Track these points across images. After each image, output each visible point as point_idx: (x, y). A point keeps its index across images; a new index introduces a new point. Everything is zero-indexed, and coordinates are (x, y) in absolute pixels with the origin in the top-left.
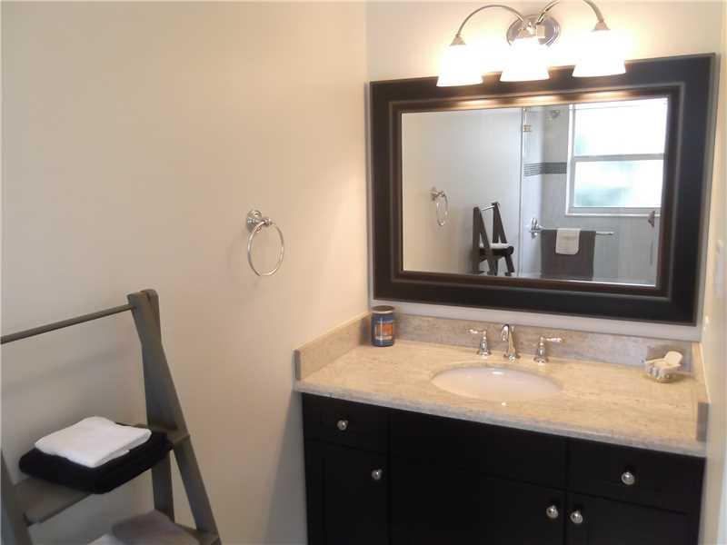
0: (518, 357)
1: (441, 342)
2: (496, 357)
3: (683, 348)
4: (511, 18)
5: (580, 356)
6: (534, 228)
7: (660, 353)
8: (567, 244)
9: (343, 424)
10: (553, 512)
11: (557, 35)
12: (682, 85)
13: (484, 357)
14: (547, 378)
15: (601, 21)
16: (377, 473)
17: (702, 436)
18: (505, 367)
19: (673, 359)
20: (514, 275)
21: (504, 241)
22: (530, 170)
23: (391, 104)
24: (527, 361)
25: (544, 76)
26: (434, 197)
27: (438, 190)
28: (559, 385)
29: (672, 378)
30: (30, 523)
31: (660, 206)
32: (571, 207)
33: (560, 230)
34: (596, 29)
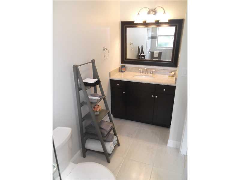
0: (147, 74)
1: (133, 72)
2: (144, 74)
3: (175, 71)
4: (148, 10)
5: (158, 73)
6: (149, 51)
7: (171, 72)
8: (156, 55)
9: (118, 84)
10: (153, 96)
11: (157, 13)
12: (178, 24)
13: (141, 74)
14: (152, 77)
15: (165, 12)
16: (124, 92)
17: (175, 83)
18: (145, 75)
19: (173, 73)
20: (145, 59)
21: (143, 54)
22: (149, 38)
23: (125, 26)
24: (149, 74)
25: (154, 22)
26: (131, 44)
27: (131, 43)
28: (154, 77)
29: (173, 76)
30: (86, 89)
31: (172, 46)
32: (157, 47)
33: (155, 52)
34: (164, 13)
